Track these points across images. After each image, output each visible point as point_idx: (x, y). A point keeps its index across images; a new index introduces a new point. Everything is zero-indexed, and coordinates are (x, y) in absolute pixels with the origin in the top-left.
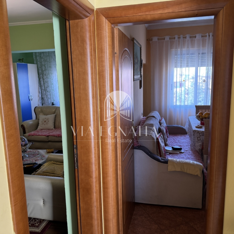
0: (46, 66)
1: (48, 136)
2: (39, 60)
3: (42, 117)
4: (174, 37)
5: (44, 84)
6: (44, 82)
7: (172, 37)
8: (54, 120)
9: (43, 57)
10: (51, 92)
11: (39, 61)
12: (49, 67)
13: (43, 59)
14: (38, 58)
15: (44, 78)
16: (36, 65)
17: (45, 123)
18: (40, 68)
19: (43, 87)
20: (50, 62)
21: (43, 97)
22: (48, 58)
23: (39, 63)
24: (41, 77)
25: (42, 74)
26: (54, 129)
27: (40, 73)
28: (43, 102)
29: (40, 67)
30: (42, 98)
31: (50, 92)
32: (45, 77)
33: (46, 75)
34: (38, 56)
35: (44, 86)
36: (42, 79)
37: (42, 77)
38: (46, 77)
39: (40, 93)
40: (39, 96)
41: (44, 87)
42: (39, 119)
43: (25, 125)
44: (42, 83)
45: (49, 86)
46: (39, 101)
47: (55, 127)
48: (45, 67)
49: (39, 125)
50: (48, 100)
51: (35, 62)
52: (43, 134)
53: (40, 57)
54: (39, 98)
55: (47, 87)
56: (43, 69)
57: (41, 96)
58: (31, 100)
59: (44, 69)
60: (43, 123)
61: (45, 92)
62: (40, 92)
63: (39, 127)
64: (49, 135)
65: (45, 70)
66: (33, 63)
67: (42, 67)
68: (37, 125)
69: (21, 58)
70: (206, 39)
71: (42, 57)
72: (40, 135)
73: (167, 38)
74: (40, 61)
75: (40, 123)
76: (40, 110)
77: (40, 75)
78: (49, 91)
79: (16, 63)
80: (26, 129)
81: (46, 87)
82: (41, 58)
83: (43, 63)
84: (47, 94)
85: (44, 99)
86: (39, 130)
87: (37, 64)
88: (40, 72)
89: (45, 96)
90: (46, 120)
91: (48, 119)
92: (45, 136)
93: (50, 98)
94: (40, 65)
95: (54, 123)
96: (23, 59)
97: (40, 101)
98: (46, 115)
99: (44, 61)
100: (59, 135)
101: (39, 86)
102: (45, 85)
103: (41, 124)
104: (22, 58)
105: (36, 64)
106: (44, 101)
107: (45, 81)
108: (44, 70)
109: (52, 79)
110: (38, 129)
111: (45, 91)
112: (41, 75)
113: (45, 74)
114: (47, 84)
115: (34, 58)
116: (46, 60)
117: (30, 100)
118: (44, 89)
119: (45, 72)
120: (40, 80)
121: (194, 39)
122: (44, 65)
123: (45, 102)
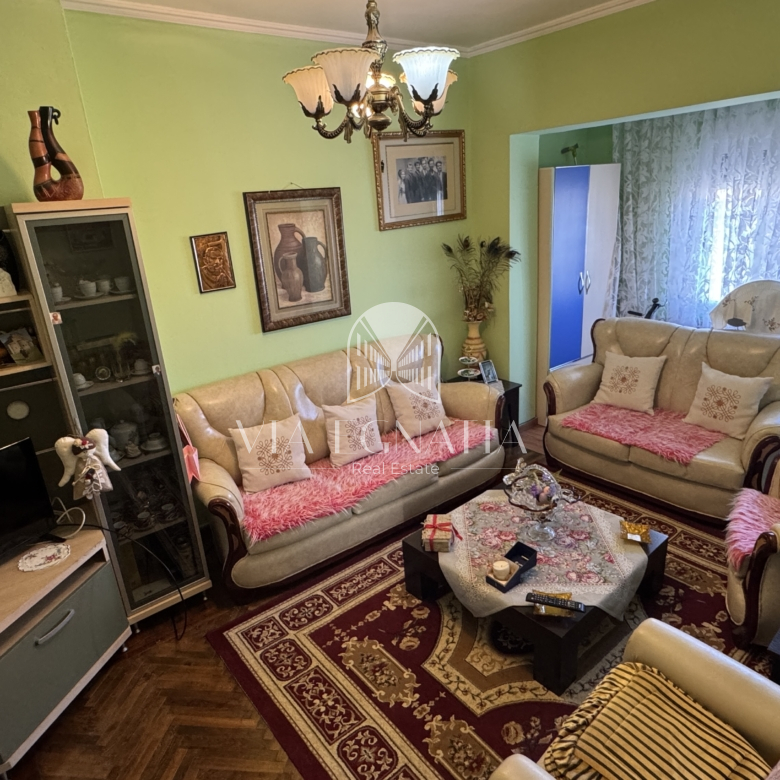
0: (655, 166)
1: (629, 446)
2: (629, 147)
3: (614, 359)
5: (635, 232)
6: (635, 223)
8: (657, 381)
9: (649, 135)
10: (655, 262)
11: (629, 150)
12: (664, 168)
13: (647, 142)
14: (629, 137)
15: (639, 211)
16: (619, 165)
17: (623, 386)
18: (630, 177)
19: (632, 242)
20: (671, 152)
21: (624, 276)
22: (668, 134)
23: (628, 156)
24: (629, 207)
25: (633, 196)
26: (652, 412)
27: (628, 193)
28: (623, 293)
29: (630, 173)
30: (621, 281)
31: (652, 261)
32: (643, 207)
33: (647, 199)
34: (630, 131)
35: (635, 237)
36: (631, 215)
37: (631, 209)
38: (646, 208)
39: (616, 264)
40: (611, 274)
41: (635, 243)
42: (603, 366)
43: (556, 385)
44: (630, 228)
45: (651, 241)
46: (609, 290)
47: (655, 405)
48: (650, 171)
49: (601, 386)
50: (641, 287)
51: (616, 155)
52: (613, 435)
53: (638, 132)
54: (612, 280)
55: (644, 245)
56: (643, 179)
57: (618, 274)
58: (585, 290)
59: (646, 177)
60: (615, 385)
61: (633, 261)
62: (619, 260)
63: (599, 393)
64: (635, 445)
65: (649, 180)
66: (609, 160)
67: (638, 169)
68: (596, 385)
69: (571, 145)
71: (644, 131)
72: (602, 436)
74: (636, 149)
75: (606, 379)
76: (609, 332)
77: (628, 200)
78: (650, 258)
79: (553, 169)
80: (557, 400)
81: (639, 243)
82: (640, 137)
83: (644, 157)
84: (638, 269)
85: (626, 286)
86: (600, 405)
87: (622, 161)
88: (629, 189)
89: (630, 276)
90: (626, 374)
91: (634, 372)
92: (617, 444)
93: (649, 282)
94: (633, 164)
95: (653, 391)
96: (576, 146)
97: (611, 291)
98: (631, 356)
99: (648, 147)
100: (672, 453)
101: (617, 240)
102: (639, 234)
103: (608, 384)
104: (574, 144)
105: (618, 162)
106: (626, 292)
107: (639, 223)
108: (644, 182)
109: (669, 216)
110: (597, 400)
111: (636, 258)
112: (630, 202)
113: (644, 195)
114: (645, 233)
115: (615, 140)
116: (657, 143)
117: (580, 292)
118: (632, 249)
119: (645, 191)
120: (625, 217)
122: (648, 164)
123: (628, 296)
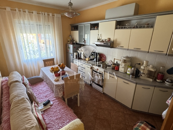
4: (14, 9)
7: (12, 9)
70: (40, 16)
73: (8, 9)
121: (31, 14)
